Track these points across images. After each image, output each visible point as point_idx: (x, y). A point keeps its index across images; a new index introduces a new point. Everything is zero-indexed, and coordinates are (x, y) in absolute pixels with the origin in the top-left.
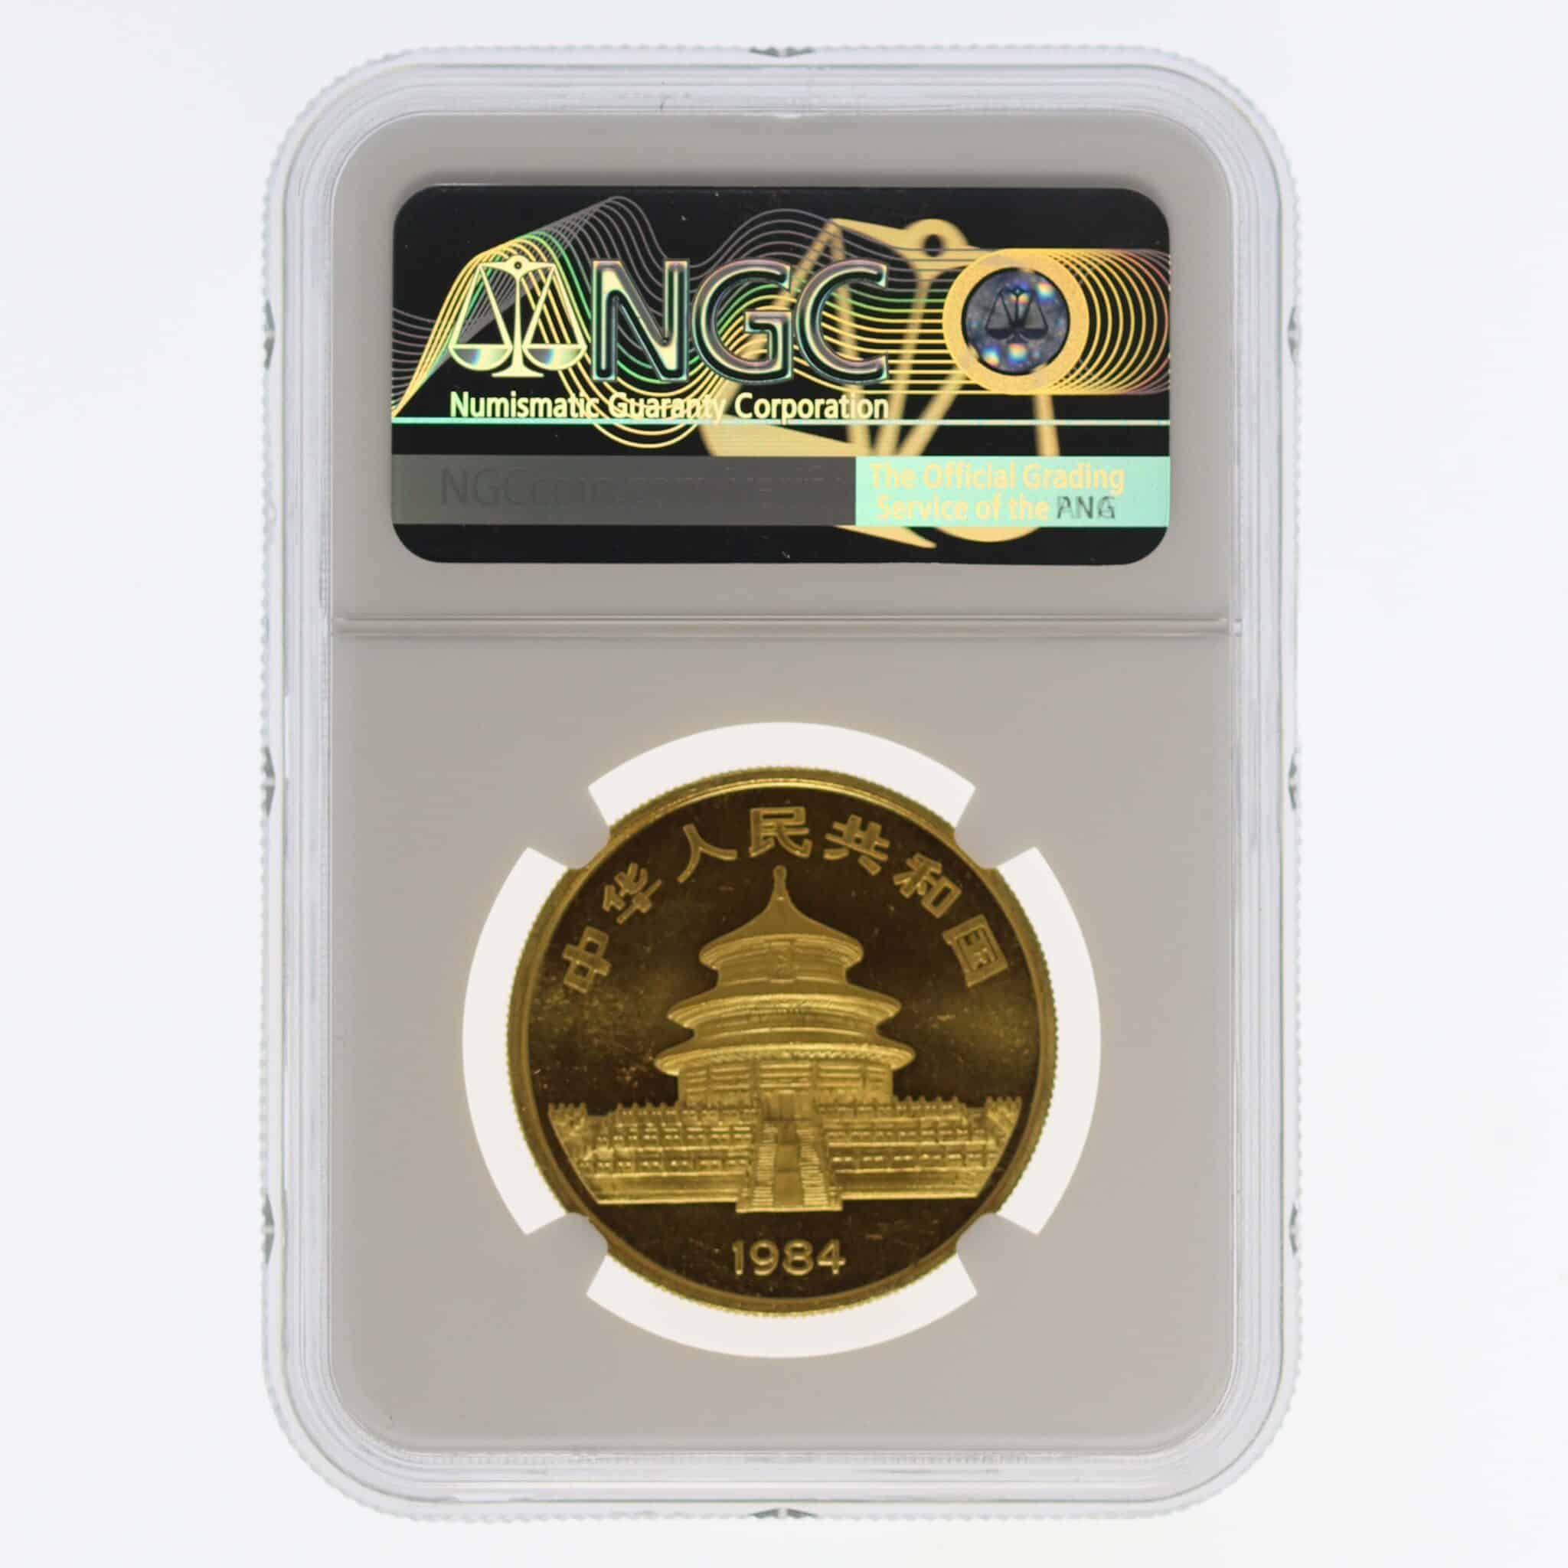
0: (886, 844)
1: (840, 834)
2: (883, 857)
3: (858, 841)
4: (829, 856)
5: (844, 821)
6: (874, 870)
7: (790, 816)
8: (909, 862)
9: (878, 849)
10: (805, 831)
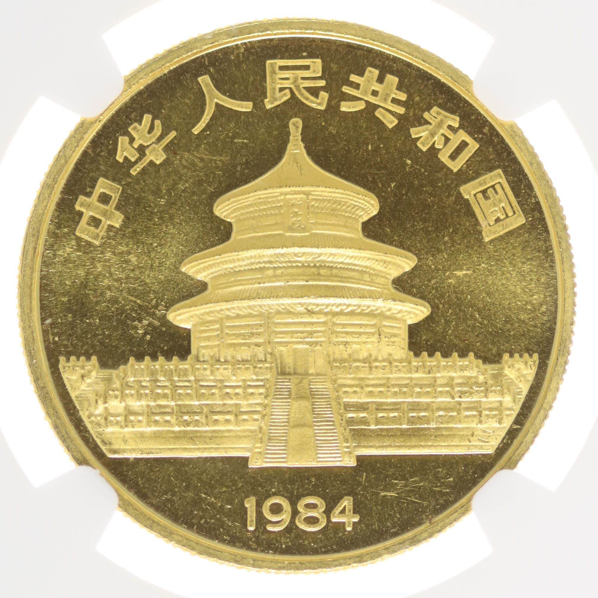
0: (403, 97)
1: (357, 86)
2: (401, 110)
3: (375, 93)
4: (345, 107)
5: (361, 74)
6: (391, 122)
7: (307, 68)
8: (426, 115)
9: (394, 101)
10: (322, 83)
